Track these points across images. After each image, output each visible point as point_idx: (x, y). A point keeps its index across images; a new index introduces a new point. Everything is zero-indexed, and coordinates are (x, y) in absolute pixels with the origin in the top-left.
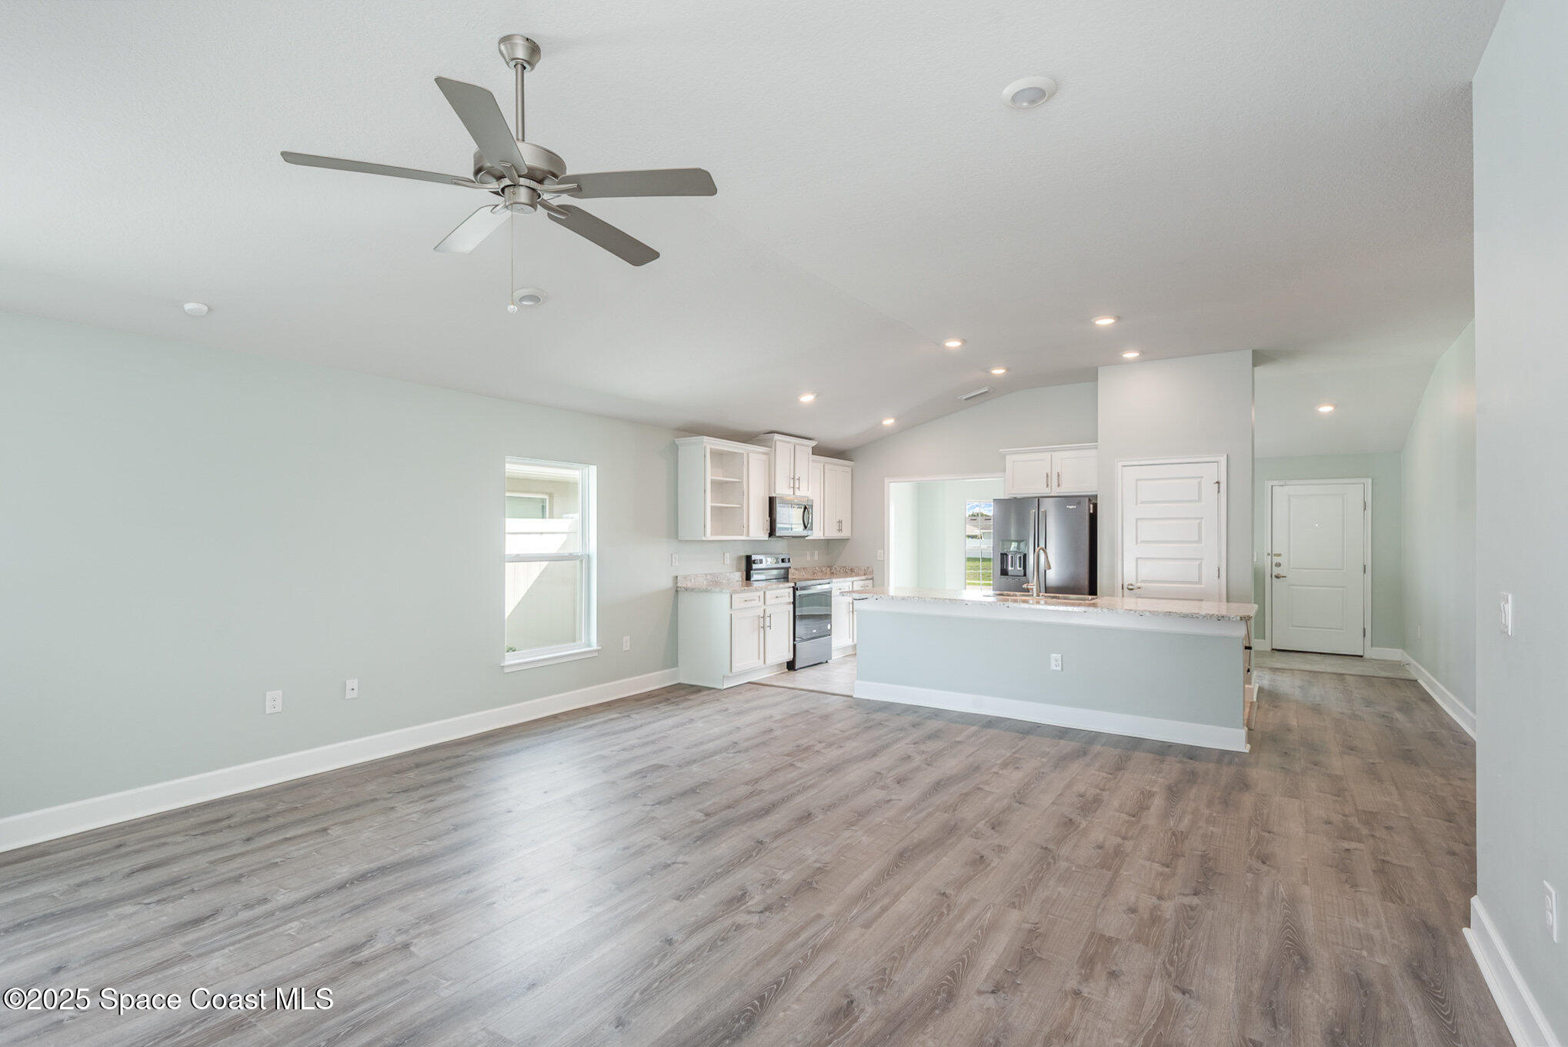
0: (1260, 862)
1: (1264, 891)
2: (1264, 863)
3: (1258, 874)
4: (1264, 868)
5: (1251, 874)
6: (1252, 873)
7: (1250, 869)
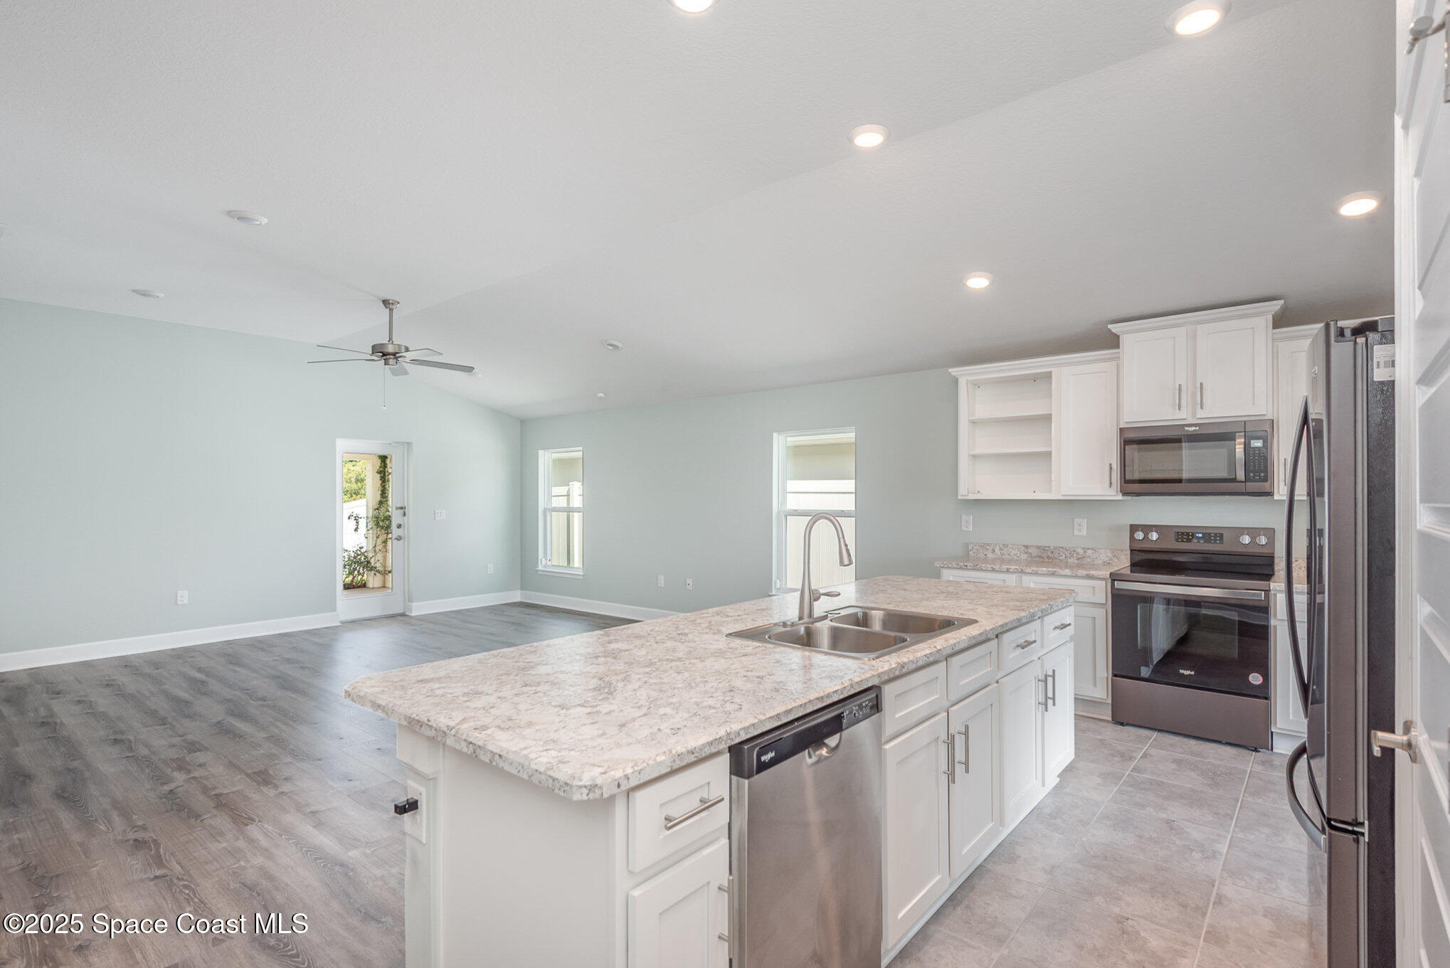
0: (140, 839)
1: (117, 818)
2: (136, 840)
3: (133, 827)
4: (132, 835)
5: (141, 824)
6: (139, 826)
7: (144, 828)
